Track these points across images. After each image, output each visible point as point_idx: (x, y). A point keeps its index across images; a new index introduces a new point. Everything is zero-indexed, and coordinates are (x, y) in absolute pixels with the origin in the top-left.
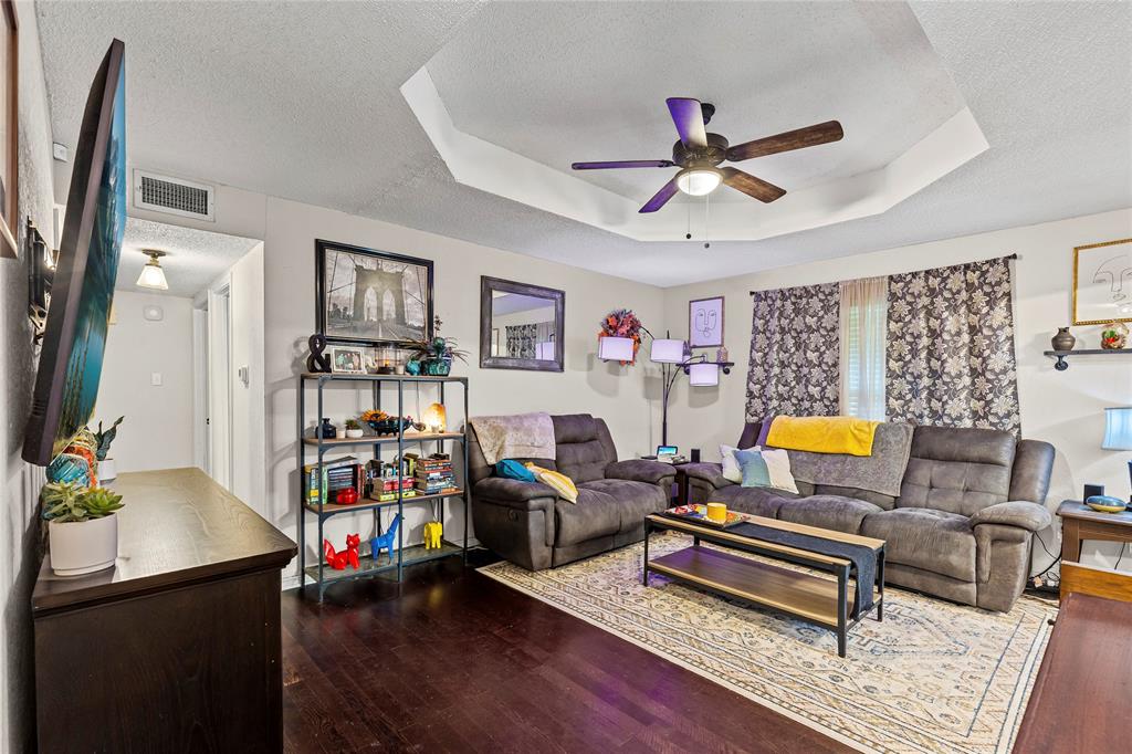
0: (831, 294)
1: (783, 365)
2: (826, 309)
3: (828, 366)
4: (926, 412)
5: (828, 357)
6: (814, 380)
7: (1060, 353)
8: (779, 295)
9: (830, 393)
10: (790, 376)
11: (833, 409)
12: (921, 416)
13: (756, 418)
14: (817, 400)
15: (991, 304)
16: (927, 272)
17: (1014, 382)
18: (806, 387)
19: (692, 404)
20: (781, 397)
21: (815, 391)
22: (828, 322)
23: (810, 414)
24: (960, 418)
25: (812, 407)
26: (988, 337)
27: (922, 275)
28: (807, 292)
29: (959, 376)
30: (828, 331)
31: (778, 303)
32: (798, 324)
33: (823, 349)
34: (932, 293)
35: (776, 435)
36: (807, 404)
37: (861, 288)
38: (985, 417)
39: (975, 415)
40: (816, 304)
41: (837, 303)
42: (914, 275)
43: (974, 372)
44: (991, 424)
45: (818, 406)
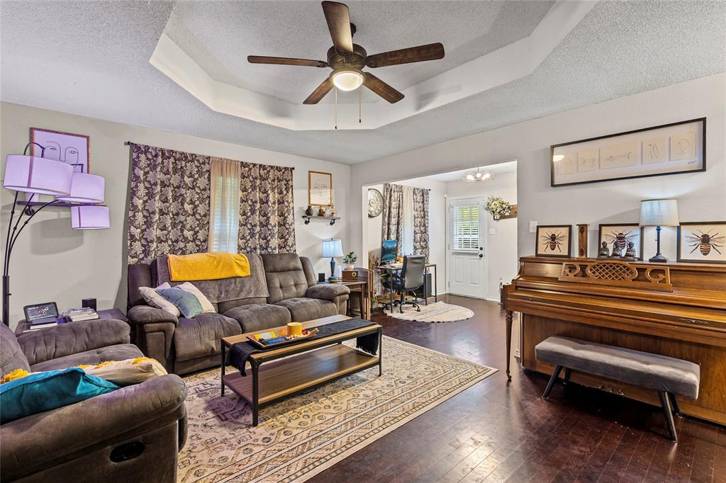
0: (204, 163)
1: (162, 213)
2: (201, 174)
3: (201, 216)
4: (258, 246)
5: (201, 210)
6: (188, 227)
7: (309, 217)
8: (160, 153)
9: (201, 236)
10: (169, 222)
11: (203, 247)
12: (255, 249)
13: (135, 260)
14: (190, 241)
15: (287, 189)
16: (260, 165)
17: (294, 230)
18: (182, 231)
19: (37, 250)
20: (160, 241)
21: (188, 234)
22: (202, 182)
23: (183, 253)
24: (275, 249)
25: (186, 247)
26: (287, 207)
27: (258, 166)
28: (184, 157)
29: (275, 226)
30: (201, 190)
31: (160, 159)
32: (175, 179)
33: (197, 203)
34: (263, 179)
35: (179, 271)
36: (181, 245)
37: (225, 165)
38: (285, 247)
39: (280, 247)
40: (191, 167)
41: (209, 171)
42: (254, 165)
43: (280, 225)
44: (287, 251)
45: (190, 246)
